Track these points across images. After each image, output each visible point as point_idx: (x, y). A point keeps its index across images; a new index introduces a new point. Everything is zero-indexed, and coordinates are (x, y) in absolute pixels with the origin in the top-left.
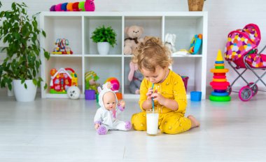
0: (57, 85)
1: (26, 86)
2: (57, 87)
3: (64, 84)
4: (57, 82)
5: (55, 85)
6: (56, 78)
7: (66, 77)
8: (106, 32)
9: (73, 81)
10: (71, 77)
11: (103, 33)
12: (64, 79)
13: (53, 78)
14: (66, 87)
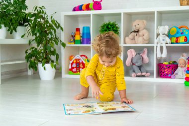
0: (74, 68)
1: (45, 69)
2: (74, 70)
3: (80, 68)
4: (74, 65)
5: (73, 68)
6: (73, 63)
7: (81, 62)
8: (110, 26)
9: (86, 65)
10: (84, 62)
11: (108, 27)
12: (79, 63)
13: (71, 62)
14: (81, 69)
